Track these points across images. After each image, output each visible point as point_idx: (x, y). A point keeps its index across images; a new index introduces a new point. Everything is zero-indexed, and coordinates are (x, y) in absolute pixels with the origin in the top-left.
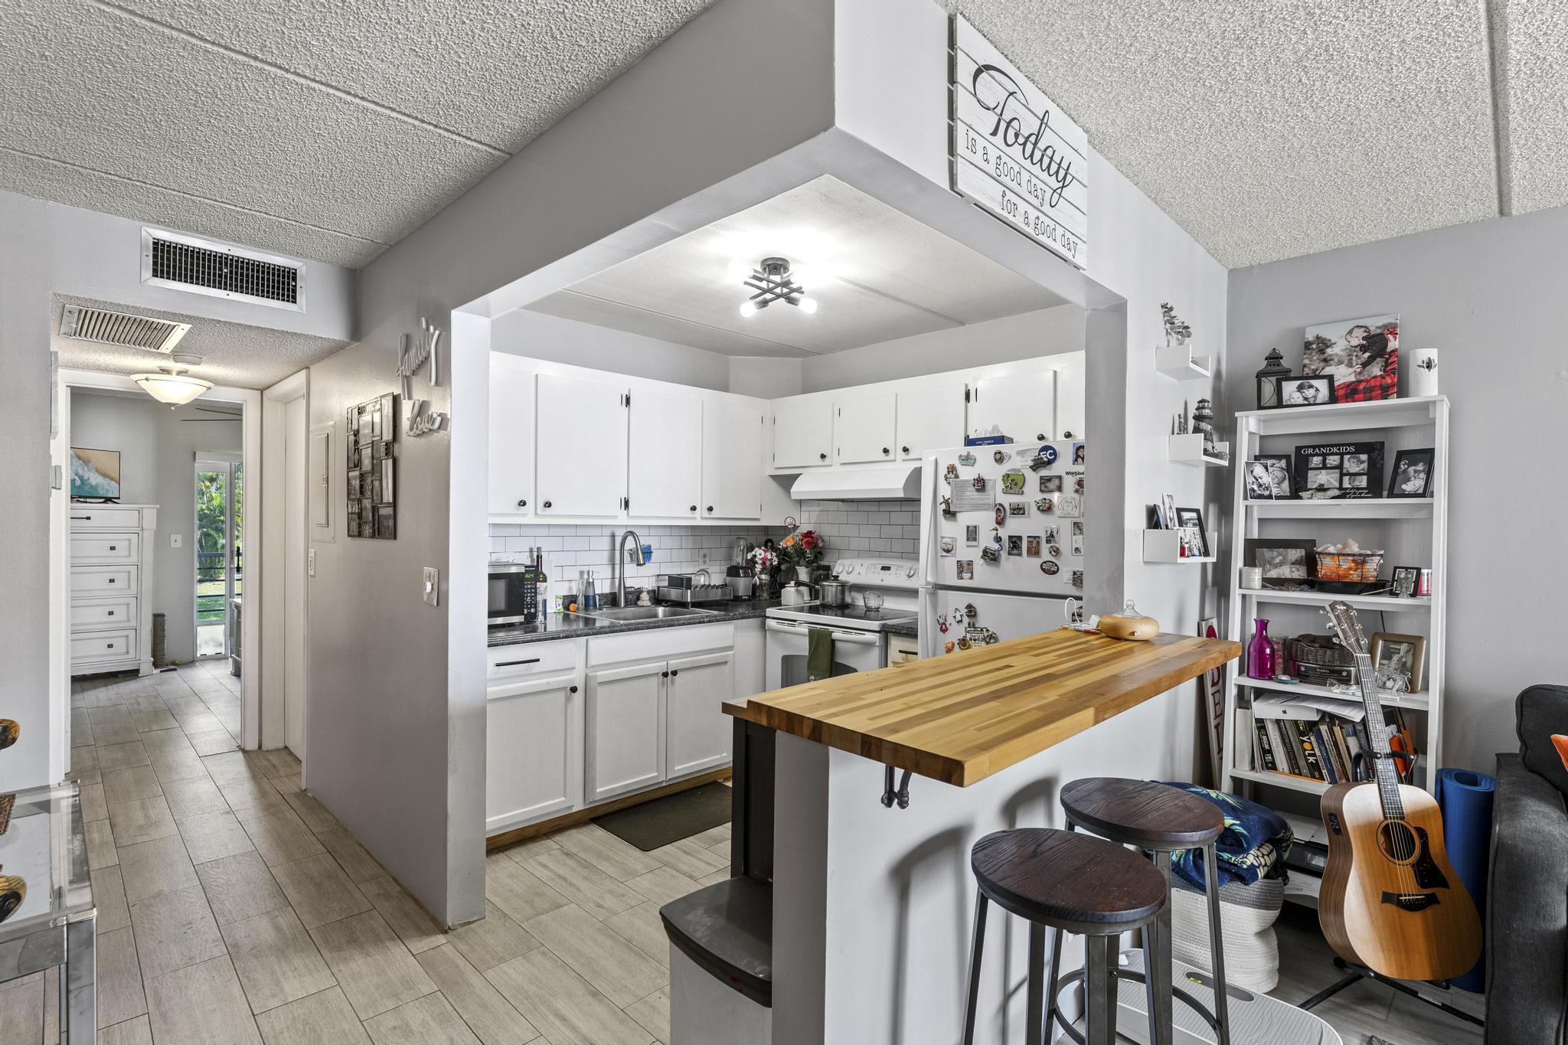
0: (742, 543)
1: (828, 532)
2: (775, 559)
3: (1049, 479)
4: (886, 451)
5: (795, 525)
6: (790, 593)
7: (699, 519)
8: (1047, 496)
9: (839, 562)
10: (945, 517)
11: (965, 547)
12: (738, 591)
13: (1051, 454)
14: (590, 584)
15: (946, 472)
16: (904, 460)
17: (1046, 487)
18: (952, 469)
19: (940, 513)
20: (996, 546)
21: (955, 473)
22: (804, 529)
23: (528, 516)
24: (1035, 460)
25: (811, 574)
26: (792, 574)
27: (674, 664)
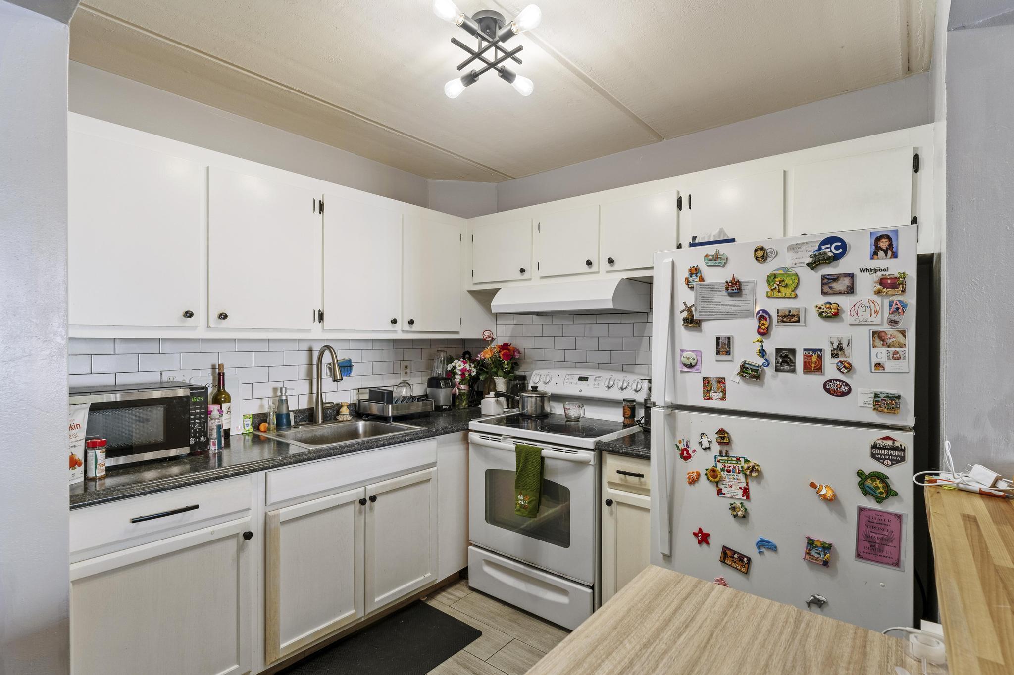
0: (442, 355)
1: (523, 344)
2: (474, 370)
3: (836, 278)
4: (589, 263)
5: (492, 338)
6: (491, 405)
7: (400, 333)
8: (833, 299)
9: (535, 372)
10: (686, 327)
11: (715, 361)
12: (439, 403)
13: (837, 248)
14: (282, 402)
15: (687, 275)
16: (608, 272)
17: (831, 288)
18: (695, 271)
19: (679, 322)
20: (760, 361)
21: (699, 275)
22: (500, 341)
23: (198, 329)
24: (815, 255)
25: (508, 384)
26: (490, 385)
27: (372, 489)
